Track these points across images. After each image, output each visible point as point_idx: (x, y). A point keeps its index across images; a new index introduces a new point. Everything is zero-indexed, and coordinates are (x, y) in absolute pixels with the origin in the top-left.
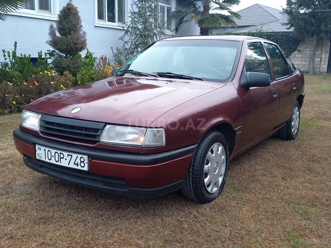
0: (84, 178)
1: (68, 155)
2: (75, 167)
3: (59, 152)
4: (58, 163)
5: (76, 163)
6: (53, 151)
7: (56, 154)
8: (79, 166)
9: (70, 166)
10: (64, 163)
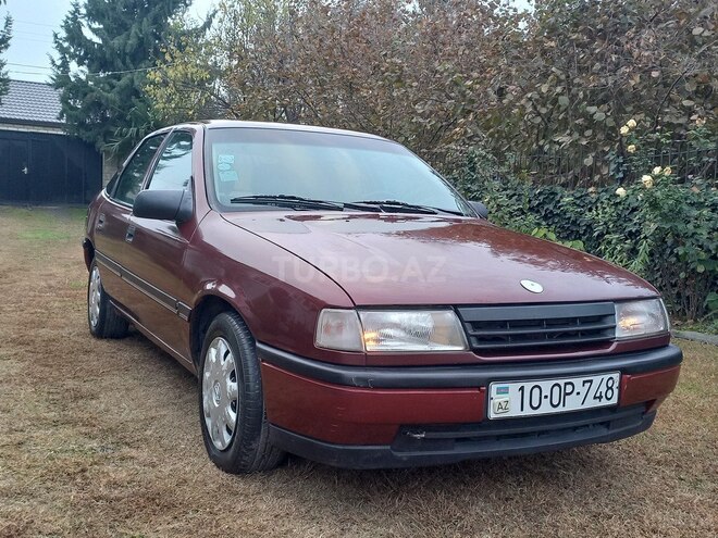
0: (575, 429)
1: (584, 382)
2: (597, 404)
3: (562, 382)
4: (560, 409)
5: (598, 395)
6: (546, 385)
7: (557, 388)
8: (604, 399)
9: (586, 406)
10: (573, 404)
